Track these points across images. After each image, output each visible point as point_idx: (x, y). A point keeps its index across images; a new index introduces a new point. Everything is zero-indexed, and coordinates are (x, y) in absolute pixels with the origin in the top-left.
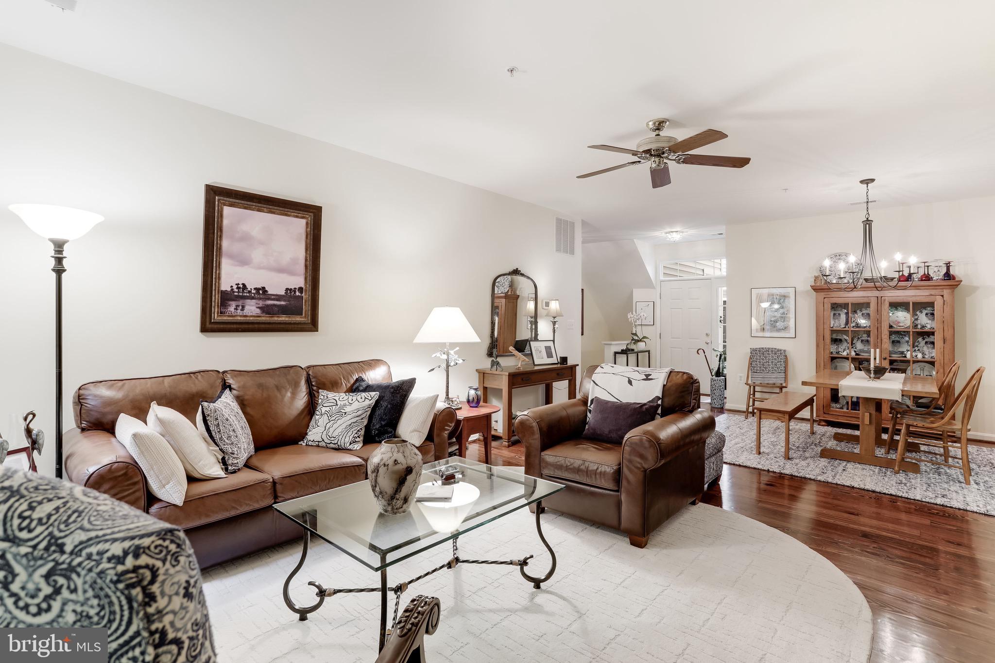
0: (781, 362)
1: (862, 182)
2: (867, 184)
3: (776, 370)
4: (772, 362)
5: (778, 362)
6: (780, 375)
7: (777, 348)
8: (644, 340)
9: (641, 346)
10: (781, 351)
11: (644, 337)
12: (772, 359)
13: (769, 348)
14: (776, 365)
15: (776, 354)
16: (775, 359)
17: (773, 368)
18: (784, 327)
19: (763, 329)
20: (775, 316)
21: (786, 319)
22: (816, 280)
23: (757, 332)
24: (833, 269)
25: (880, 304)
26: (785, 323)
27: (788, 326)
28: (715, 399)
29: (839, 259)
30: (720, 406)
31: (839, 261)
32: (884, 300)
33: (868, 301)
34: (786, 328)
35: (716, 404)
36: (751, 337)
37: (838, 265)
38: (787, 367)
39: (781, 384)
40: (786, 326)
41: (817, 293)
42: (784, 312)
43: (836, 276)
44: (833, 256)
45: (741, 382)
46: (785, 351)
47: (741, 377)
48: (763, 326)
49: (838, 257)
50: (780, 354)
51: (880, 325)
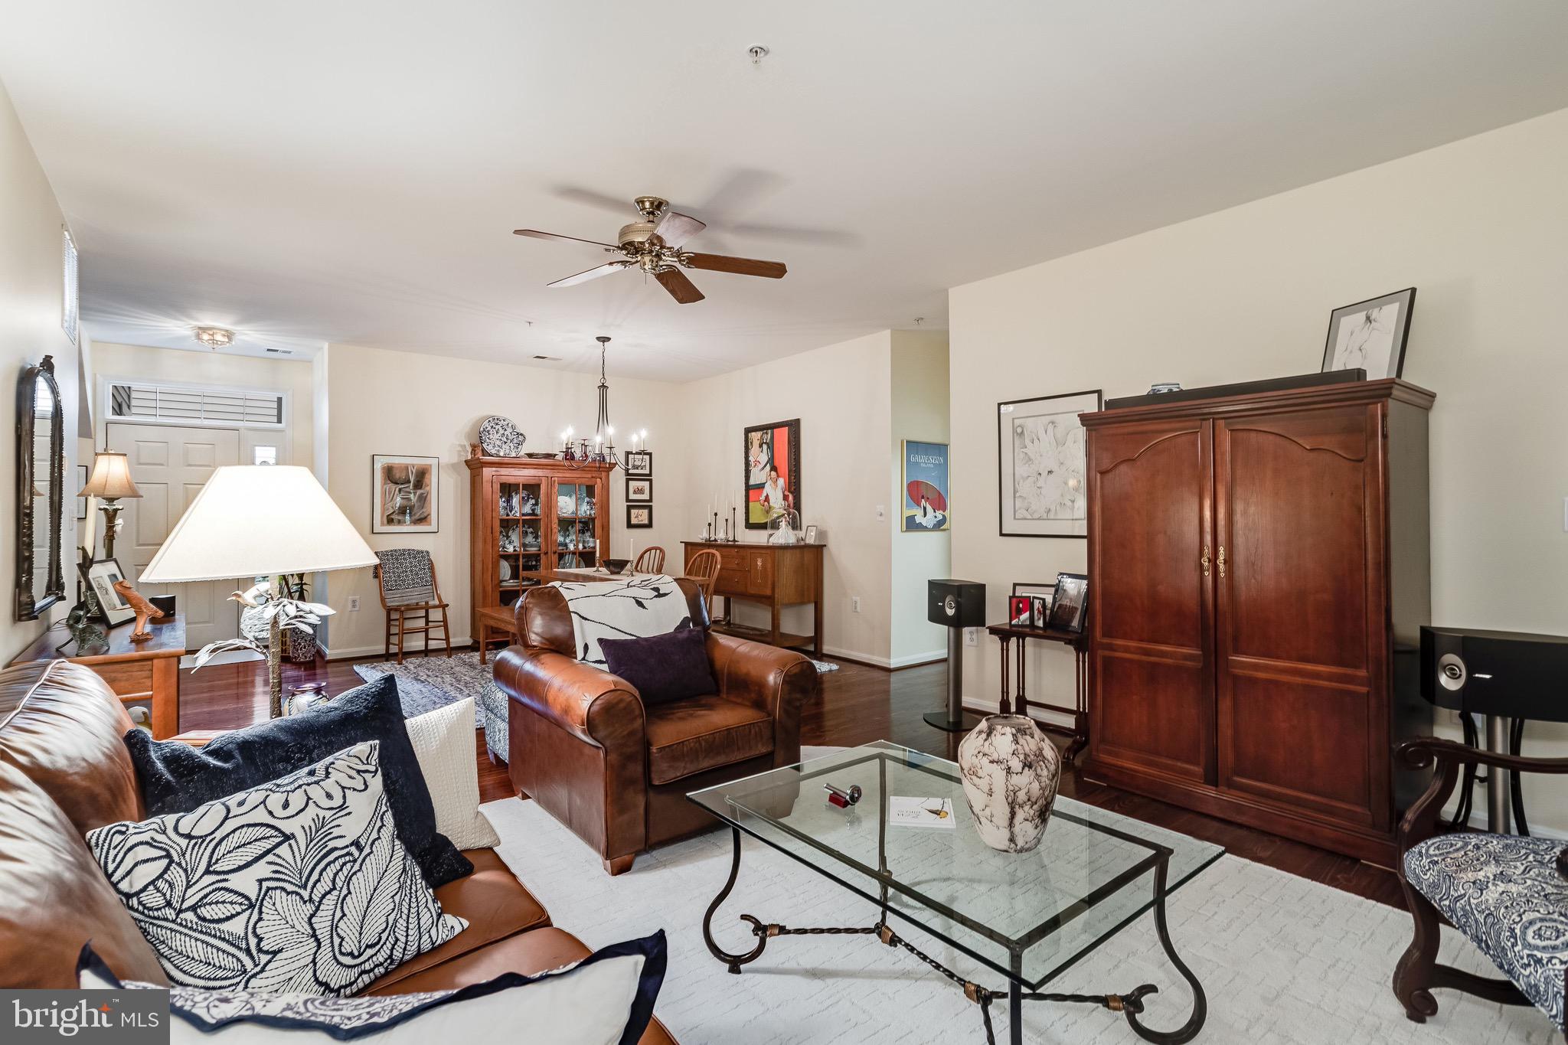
0: (424, 569)
1: (598, 339)
2: (604, 342)
3: (418, 583)
4: (411, 571)
5: (421, 569)
6: (426, 590)
7: (397, 548)
10: (423, 552)
12: (411, 567)
13: (404, 551)
14: (417, 574)
15: (415, 558)
16: (416, 566)
17: (413, 580)
18: (422, 516)
19: (390, 521)
20: (409, 499)
21: (426, 505)
22: (475, 451)
23: (382, 524)
24: (491, 436)
25: (549, 486)
26: (424, 510)
27: (428, 515)
28: (305, 648)
29: (497, 424)
30: (312, 658)
31: (497, 427)
32: (555, 481)
33: (539, 482)
34: (426, 518)
35: (305, 657)
36: (373, 533)
37: (497, 432)
38: (433, 576)
39: (427, 603)
40: (425, 515)
41: (484, 469)
42: (423, 494)
43: (495, 446)
44: (491, 419)
45: (356, 609)
46: (428, 552)
47: (354, 601)
48: (392, 517)
49: (496, 420)
50: (423, 559)
51: (549, 512)
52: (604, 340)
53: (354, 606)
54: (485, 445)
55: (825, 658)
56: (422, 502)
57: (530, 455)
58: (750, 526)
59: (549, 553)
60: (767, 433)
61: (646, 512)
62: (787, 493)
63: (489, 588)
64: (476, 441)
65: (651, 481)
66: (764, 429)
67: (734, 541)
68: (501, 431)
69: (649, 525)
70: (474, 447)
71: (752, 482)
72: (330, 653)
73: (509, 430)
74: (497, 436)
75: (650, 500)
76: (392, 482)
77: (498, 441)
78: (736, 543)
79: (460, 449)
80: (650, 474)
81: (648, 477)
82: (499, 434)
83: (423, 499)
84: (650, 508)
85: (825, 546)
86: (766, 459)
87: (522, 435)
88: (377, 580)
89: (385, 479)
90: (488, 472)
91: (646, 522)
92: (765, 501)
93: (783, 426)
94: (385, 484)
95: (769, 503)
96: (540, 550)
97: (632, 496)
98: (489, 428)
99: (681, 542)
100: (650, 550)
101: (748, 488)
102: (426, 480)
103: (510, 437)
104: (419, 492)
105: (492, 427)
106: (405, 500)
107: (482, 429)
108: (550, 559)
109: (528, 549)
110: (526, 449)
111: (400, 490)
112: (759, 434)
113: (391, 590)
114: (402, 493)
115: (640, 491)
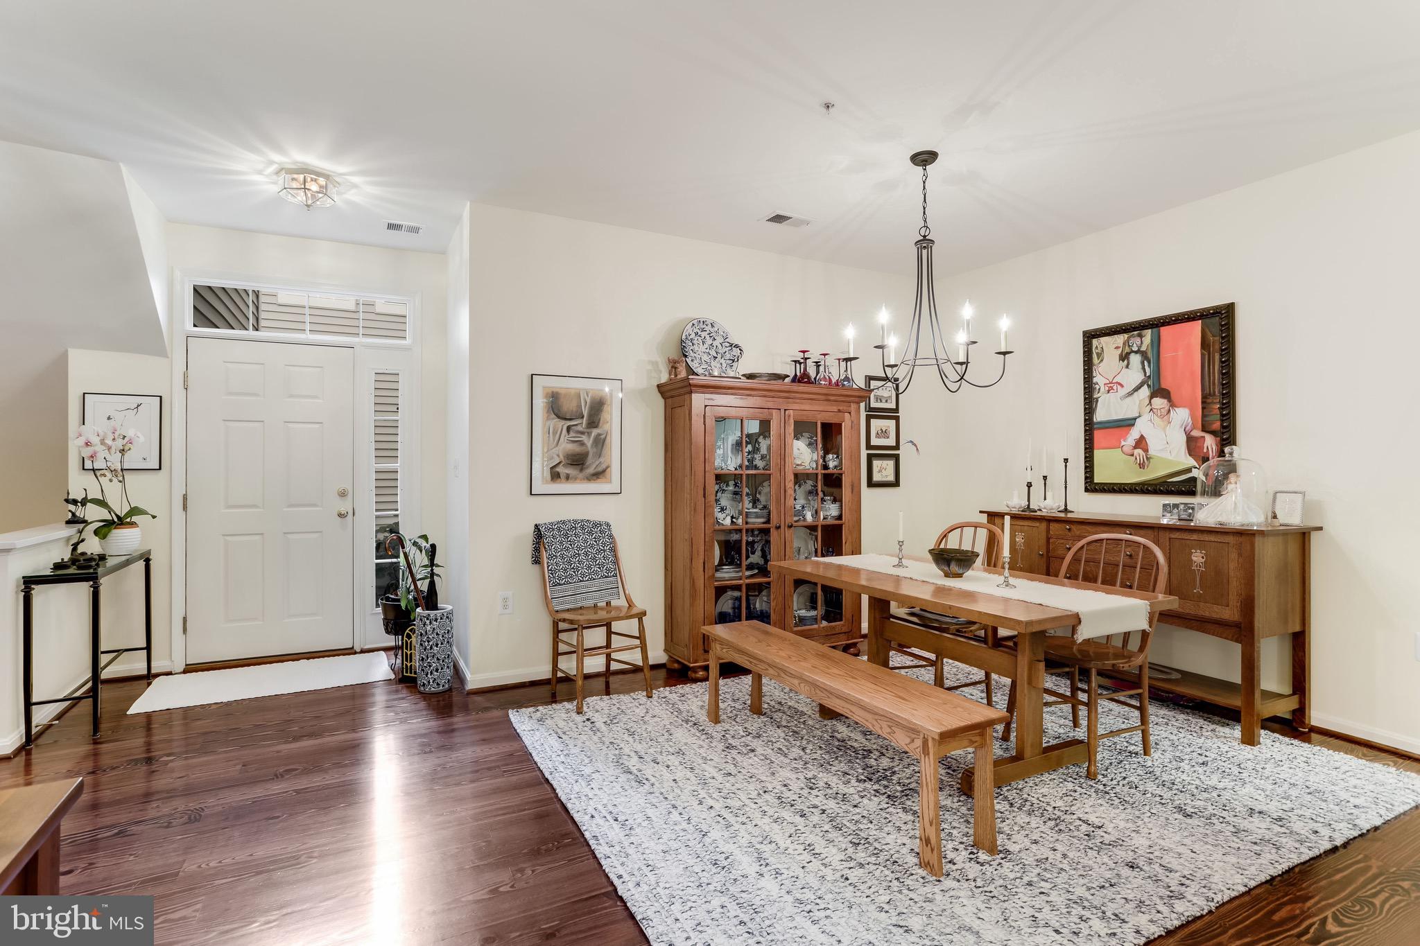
0: (604, 551)
1: (916, 159)
3: (596, 573)
4: (586, 554)
5: (599, 551)
6: (608, 583)
8: (134, 519)
9: (125, 541)
10: (601, 525)
11: (135, 511)
12: (586, 547)
13: (575, 521)
14: (594, 559)
15: (590, 533)
16: (592, 546)
17: (589, 567)
18: (600, 469)
19: (555, 476)
20: (582, 443)
21: (604, 452)
22: (676, 368)
23: (544, 481)
24: (696, 347)
25: (782, 425)
26: (601, 460)
27: (607, 467)
28: (437, 670)
29: (703, 330)
30: (447, 686)
31: (703, 334)
32: (789, 416)
33: (767, 418)
34: (604, 471)
35: (438, 684)
36: (531, 494)
37: (703, 343)
38: (616, 562)
39: (608, 604)
40: (604, 466)
41: (694, 396)
42: (599, 435)
43: (702, 363)
44: (695, 322)
45: (507, 611)
46: (608, 525)
47: (505, 599)
48: (558, 469)
49: (702, 325)
50: (600, 533)
51: (783, 463)
52: (924, 159)
53: (505, 607)
54: (689, 360)
55: (1314, 736)
56: (600, 446)
57: (750, 376)
58: (1092, 486)
59: (782, 527)
60: (1140, 336)
61: (890, 464)
62: (1197, 433)
63: (700, 583)
64: (674, 355)
65: (897, 419)
66: (1135, 329)
67: (1066, 510)
68: (709, 341)
69: (896, 484)
70: (673, 366)
71: (1100, 415)
72: (475, 679)
73: (719, 340)
74: (703, 348)
75: (897, 447)
76: (559, 417)
77: (705, 355)
78: (1070, 515)
79: (650, 367)
80: (897, 410)
81: (892, 414)
82: (706, 346)
83: (600, 442)
84: (896, 458)
85: (1320, 529)
86: (1140, 377)
87: (737, 346)
88: (537, 567)
89: (548, 412)
90: (698, 400)
91: (891, 478)
92: (1135, 447)
93: (1194, 319)
94: (548, 419)
95: (1146, 451)
96: (768, 522)
97: (875, 441)
98: (693, 336)
99: (981, 512)
100: (961, 527)
101: (1090, 427)
102: (605, 416)
103: (721, 350)
104: (595, 432)
105: (696, 334)
106: (575, 445)
107: (684, 337)
108: (783, 536)
109: (749, 520)
110: (745, 367)
111: (569, 429)
112: (1120, 339)
113: (560, 585)
114: (572, 434)
115: (883, 433)
